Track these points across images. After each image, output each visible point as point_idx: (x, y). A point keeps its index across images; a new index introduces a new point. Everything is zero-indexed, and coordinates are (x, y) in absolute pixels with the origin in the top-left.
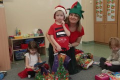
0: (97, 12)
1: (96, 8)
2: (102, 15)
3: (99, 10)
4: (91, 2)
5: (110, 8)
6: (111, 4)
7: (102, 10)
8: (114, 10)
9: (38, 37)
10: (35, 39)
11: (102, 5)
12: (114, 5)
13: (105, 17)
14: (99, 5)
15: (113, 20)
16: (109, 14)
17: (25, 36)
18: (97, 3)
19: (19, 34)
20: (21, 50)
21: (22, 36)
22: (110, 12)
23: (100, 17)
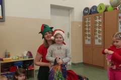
0: (86, 35)
1: (84, 31)
2: (90, 38)
3: (87, 33)
4: (80, 25)
5: (97, 33)
6: (97, 29)
7: (90, 33)
8: (101, 34)
9: (27, 59)
10: (24, 62)
11: (90, 29)
12: (100, 30)
13: (93, 40)
14: (87, 29)
15: (100, 44)
16: (97, 38)
17: (14, 58)
18: (85, 27)
19: (9, 56)
20: (9, 72)
21: (11, 58)
22: (97, 36)
23: (89, 40)
